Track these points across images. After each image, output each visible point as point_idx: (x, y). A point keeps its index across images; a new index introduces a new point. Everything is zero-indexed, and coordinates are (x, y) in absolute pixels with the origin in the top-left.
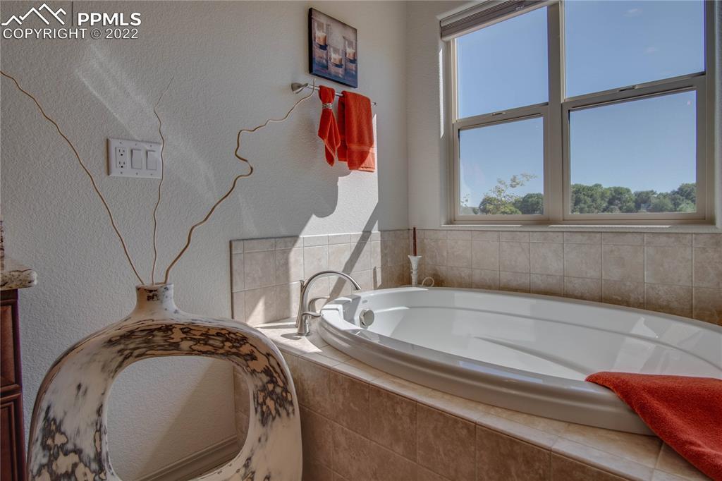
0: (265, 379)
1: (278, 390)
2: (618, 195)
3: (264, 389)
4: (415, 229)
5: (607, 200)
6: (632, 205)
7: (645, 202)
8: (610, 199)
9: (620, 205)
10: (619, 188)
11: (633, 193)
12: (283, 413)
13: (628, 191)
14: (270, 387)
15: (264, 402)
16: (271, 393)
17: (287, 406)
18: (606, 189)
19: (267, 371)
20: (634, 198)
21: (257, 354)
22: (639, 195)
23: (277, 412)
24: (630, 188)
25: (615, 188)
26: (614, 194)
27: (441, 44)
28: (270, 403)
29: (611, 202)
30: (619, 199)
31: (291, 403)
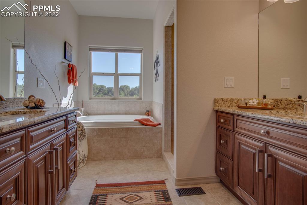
0: (81, 132)
1: (83, 134)
2: (102, 88)
3: (81, 134)
4: (83, 101)
5: (98, 90)
6: (107, 92)
7: (110, 91)
8: (99, 90)
9: (103, 92)
10: (102, 85)
11: (107, 87)
12: (84, 138)
13: (105, 87)
14: (82, 133)
15: (80, 137)
16: (82, 135)
17: (85, 137)
18: (98, 86)
19: (82, 130)
20: (107, 89)
21: (80, 127)
22: (109, 88)
23: (83, 138)
24: (105, 86)
25: (101, 85)
26: (101, 88)
27: (89, 52)
28: (81, 137)
29: (100, 91)
30: (102, 90)
31: (86, 136)
